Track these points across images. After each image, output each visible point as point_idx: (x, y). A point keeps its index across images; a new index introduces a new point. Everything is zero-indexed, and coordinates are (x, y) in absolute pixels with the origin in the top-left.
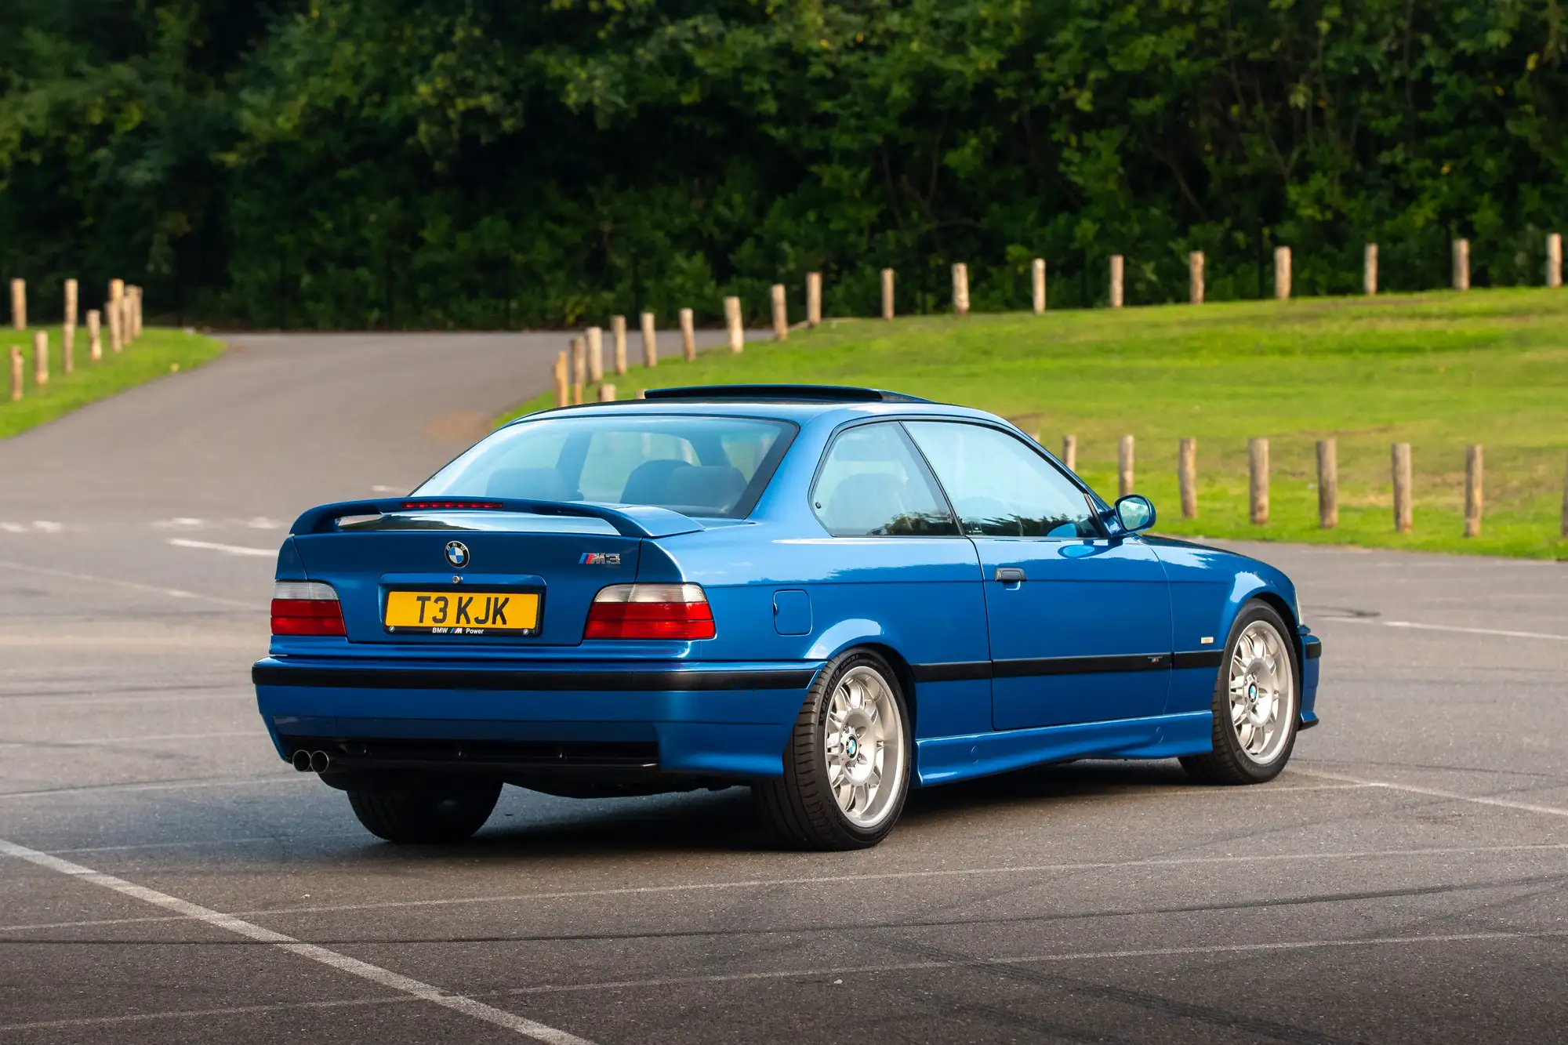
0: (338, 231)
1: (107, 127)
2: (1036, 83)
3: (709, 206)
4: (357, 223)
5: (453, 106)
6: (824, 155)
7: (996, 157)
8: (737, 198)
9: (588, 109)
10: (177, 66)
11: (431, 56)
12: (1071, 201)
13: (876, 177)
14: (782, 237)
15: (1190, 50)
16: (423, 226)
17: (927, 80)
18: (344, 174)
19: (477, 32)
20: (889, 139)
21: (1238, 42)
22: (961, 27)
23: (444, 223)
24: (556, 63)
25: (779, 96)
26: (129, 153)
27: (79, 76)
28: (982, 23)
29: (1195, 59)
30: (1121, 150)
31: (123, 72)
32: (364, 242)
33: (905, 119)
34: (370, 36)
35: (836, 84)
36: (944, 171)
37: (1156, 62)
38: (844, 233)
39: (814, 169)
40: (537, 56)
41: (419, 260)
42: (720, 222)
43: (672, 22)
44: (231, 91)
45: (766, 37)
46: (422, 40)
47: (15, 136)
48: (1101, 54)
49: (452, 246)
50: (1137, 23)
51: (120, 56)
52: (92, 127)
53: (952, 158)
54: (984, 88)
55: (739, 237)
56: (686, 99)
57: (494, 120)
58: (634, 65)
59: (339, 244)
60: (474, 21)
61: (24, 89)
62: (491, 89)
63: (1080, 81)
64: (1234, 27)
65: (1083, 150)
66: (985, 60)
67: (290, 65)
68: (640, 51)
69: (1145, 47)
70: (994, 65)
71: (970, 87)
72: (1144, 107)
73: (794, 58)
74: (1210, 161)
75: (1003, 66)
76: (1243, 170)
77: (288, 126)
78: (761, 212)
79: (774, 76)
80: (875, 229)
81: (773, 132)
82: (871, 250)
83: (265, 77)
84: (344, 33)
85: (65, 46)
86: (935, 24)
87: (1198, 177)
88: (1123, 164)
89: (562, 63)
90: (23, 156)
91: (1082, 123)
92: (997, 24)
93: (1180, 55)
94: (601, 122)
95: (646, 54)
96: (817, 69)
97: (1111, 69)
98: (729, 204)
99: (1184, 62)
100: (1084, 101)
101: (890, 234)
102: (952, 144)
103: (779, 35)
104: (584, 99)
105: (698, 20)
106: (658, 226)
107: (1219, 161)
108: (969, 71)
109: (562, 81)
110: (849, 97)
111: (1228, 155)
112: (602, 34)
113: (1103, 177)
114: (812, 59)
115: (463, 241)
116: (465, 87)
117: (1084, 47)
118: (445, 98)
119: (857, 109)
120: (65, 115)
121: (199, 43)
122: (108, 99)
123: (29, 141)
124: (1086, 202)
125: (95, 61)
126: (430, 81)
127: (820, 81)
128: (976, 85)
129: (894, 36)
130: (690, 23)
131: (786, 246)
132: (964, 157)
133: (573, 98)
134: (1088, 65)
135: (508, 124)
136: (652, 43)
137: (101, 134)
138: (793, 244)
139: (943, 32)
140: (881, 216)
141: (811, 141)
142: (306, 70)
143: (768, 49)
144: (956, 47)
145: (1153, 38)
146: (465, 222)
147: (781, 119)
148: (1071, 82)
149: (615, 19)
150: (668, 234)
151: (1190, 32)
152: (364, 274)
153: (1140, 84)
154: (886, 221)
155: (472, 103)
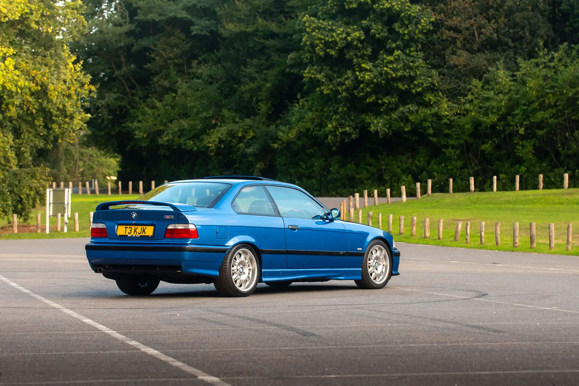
0: (307, 168)
1: (243, 137)
2: (509, 125)
3: (413, 161)
4: (312, 166)
5: (338, 131)
6: (446, 146)
7: (498, 147)
8: (422, 159)
9: (377, 132)
10: (264, 119)
11: (332, 116)
12: (520, 161)
13: (462, 153)
14: (434, 171)
15: (554, 116)
16: (331, 167)
17: (477, 124)
18: (308, 151)
19: (345, 109)
20: (466, 141)
21: (568, 114)
22: (488, 108)
23: (337, 166)
24: (368, 118)
25: (434, 129)
26: (248, 145)
27: (236, 123)
28: (493, 107)
29: (555, 119)
30: (534, 146)
31: (248, 121)
32: (314, 171)
33: (470, 136)
34: (316, 110)
35: (450, 125)
36: (483, 152)
37: (544, 119)
38: (452, 169)
39: (443, 150)
40: (363, 116)
41: (329, 177)
42: (416, 166)
43: (403, 106)
44: (277, 126)
45: (431, 111)
46: (330, 111)
47: (217, 139)
48: (528, 117)
49: (338, 173)
50: (538, 108)
51: (249, 117)
52: (238, 137)
53: (484, 147)
54: (493, 126)
55: (422, 170)
56: (406, 129)
57: (350, 135)
58: (391, 119)
59: (307, 172)
60: (345, 106)
61: (221, 126)
62: (349, 126)
63: (521, 125)
64: (567, 110)
65: (523, 146)
66: (494, 118)
67: (294, 119)
68: (393, 115)
69: (540, 115)
70: (496, 119)
71: (489, 126)
72: (540, 132)
73: (438, 117)
74: (560, 149)
75: (499, 120)
76: (570, 152)
77: (292, 137)
78: (428, 163)
79: (432, 122)
80: (461, 168)
81: (431, 139)
82: (460, 175)
83: (287, 123)
84: (310, 110)
85: (233, 114)
86: (480, 108)
87: (557, 154)
88: (534, 149)
89: (370, 118)
90: (219, 145)
91: (523, 138)
92: (498, 107)
93: (551, 118)
94: (380, 135)
95: (394, 116)
96: (445, 121)
97: (531, 122)
98: (419, 161)
99: (552, 119)
100: (522, 131)
101: (466, 170)
102: (484, 143)
103: (435, 109)
104: (376, 129)
105: (410, 106)
106: (398, 167)
107: (563, 149)
108: (488, 121)
109: (370, 124)
110: (454, 129)
111: (566, 148)
112: (382, 110)
113: (527, 154)
114: (444, 118)
115: (342, 171)
116: (342, 125)
117: (523, 114)
118: (336, 128)
119: (456, 132)
120: (231, 134)
121: (270, 112)
122: (244, 129)
123: (221, 141)
124: (524, 161)
125: (241, 118)
126: (332, 123)
127: (446, 124)
128: (491, 125)
129: (467, 111)
130: (407, 107)
131: (435, 173)
132: (487, 147)
133: (372, 128)
134: (524, 120)
135: (353, 136)
136: (397, 112)
137: (241, 139)
138: (437, 173)
139: (482, 110)
140: (463, 164)
141: (443, 142)
142: (299, 120)
143: (430, 114)
144: (486, 114)
145: (543, 112)
146: (343, 165)
147: (434, 135)
148: (518, 125)
149: (386, 105)
150: (401, 170)
151: (554, 111)
152: (314, 181)
153: (540, 125)
154: (465, 166)
155: (343, 130)
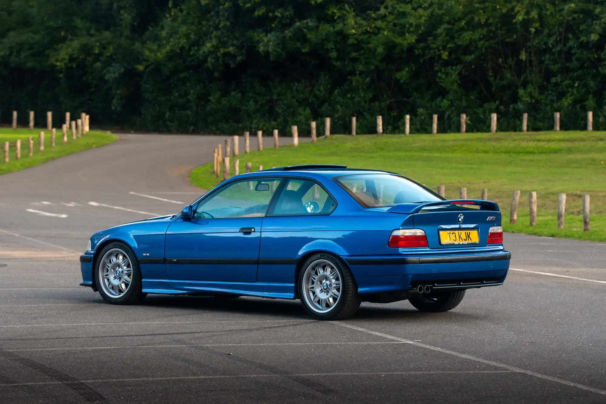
0: (180, 96)
1: (100, 54)
2: (428, 48)
3: (312, 91)
4: (187, 94)
5: (220, 51)
6: (353, 73)
7: (415, 75)
8: (322, 88)
9: (267, 54)
10: (127, 32)
11: (212, 33)
12: (443, 93)
13: (373, 81)
14: (338, 103)
15: (486, 38)
16: (210, 95)
17: (390, 46)
18: (182, 75)
19: (228, 23)
20: (377, 67)
21: (502, 35)
22: (404, 26)
23: (218, 94)
25: (337, 50)
26: (107, 64)
27: (92, 36)
28: (411, 25)
29: (486, 41)
30: (460, 74)
31: (107, 34)
32: (189, 101)
33: (383, 60)
34: (192, 24)
35: (358, 46)
36: (397, 80)
37: (471, 41)
38: (359, 102)
39: (349, 77)
40: (250, 33)
41: (208, 108)
42: (316, 96)
43: (299, 21)
44: (144, 43)
45: (334, 28)
46: (210, 26)
47: (67, 57)
48: (453, 38)
49: (220, 103)
50: (466, 27)
51: (107, 28)
52: (95, 54)
53: (398, 75)
54: (411, 48)
55: (323, 102)
56: (304, 51)
57: (234, 57)
58: (285, 37)
59: (180, 101)
60: (228, 19)
61: (71, 40)
62: (233, 45)
63: (444, 48)
64: (501, 30)
65: (447, 74)
66: (411, 39)
67: (164, 34)
69: (467, 36)
70: (413, 41)
71: (405, 49)
72: (469, 58)
73: (343, 36)
74: (491, 79)
75: (418, 41)
76: (504, 82)
77: (161, 56)
78: (331, 92)
79: (336, 43)
80: (371, 101)
81: (335, 64)
82: (369, 109)
83: (156, 38)
84: (184, 23)
85: (88, 24)
86: (395, 25)
87: (488, 85)
88: (460, 79)
89: (258, 36)
90: (69, 65)
91: (446, 64)
92: (416, 26)
93: (480, 39)
94: (272, 58)
95: (288, 33)
96: (351, 41)
97: (456, 44)
98: (319, 90)
99: (482, 42)
100: (445, 55)
101: (376, 103)
102: (399, 70)
103: (339, 27)
104: (266, 49)
105: (309, 20)
106: (293, 97)
107: (495, 79)
108: (405, 43)
109: (258, 42)
110: (363, 51)
111: (498, 77)
112: (273, 25)
113: (452, 84)
114: (350, 37)
115: (224, 101)
116: (224, 44)
117: (447, 35)
118: (216, 48)
119: (366, 56)
120: (86, 50)
121: (135, 24)
122: (101, 44)
123: (72, 59)
124: (448, 93)
125: (98, 30)
126: (211, 42)
127: (353, 45)
128: (407, 48)
129: (379, 29)
130: (305, 21)
131: (339, 107)
132: (403, 75)
133: (261, 49)
134: (448, 42)
135: (239, 58)
136: (291, 29)
137: (97, 58)
138: (341, 106)
139: (398, 28)
140: (373, 96)
141: (349, 68)
142: (171, 35)
143: (334, 32)
144: (402, 34)
145: (471, 32)
146: (225, 93)
147: (338, 59)
148: (441, 48)
149: (278, 20)
150: (297, 101)
151: (484, 31)
152: (189, 112)
153: (467, 50)
154: (375, 98)
155: (226, 50)
